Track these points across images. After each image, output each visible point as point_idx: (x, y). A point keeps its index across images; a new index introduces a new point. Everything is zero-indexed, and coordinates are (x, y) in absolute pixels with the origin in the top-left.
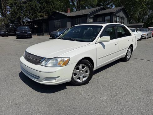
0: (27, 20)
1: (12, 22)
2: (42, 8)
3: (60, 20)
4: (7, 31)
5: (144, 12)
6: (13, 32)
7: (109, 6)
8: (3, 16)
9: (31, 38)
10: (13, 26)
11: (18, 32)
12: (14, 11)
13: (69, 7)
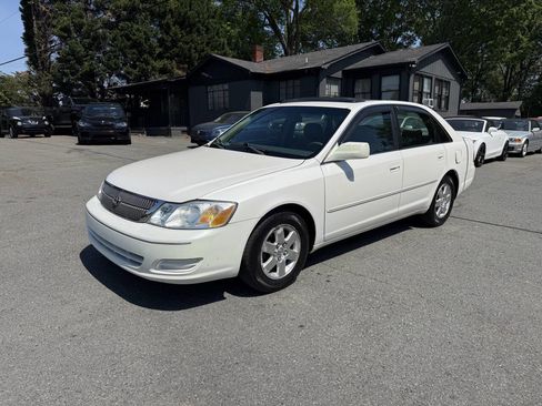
0: (115, 84)
1: (66, 88)
2: (169, 44)
3: (226, 87)
4: (48, 119)
5: (526, 63)
6: (66, 123)
7: (399, 40)
8: (36, 68)
9: (128, 142)
10: (69, 102)
11: (84, 121)
12: (73, 52)
13: (260, 42)
